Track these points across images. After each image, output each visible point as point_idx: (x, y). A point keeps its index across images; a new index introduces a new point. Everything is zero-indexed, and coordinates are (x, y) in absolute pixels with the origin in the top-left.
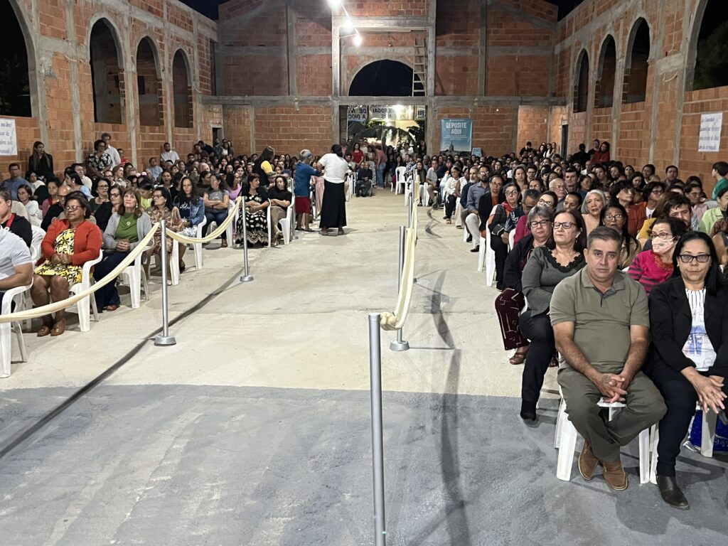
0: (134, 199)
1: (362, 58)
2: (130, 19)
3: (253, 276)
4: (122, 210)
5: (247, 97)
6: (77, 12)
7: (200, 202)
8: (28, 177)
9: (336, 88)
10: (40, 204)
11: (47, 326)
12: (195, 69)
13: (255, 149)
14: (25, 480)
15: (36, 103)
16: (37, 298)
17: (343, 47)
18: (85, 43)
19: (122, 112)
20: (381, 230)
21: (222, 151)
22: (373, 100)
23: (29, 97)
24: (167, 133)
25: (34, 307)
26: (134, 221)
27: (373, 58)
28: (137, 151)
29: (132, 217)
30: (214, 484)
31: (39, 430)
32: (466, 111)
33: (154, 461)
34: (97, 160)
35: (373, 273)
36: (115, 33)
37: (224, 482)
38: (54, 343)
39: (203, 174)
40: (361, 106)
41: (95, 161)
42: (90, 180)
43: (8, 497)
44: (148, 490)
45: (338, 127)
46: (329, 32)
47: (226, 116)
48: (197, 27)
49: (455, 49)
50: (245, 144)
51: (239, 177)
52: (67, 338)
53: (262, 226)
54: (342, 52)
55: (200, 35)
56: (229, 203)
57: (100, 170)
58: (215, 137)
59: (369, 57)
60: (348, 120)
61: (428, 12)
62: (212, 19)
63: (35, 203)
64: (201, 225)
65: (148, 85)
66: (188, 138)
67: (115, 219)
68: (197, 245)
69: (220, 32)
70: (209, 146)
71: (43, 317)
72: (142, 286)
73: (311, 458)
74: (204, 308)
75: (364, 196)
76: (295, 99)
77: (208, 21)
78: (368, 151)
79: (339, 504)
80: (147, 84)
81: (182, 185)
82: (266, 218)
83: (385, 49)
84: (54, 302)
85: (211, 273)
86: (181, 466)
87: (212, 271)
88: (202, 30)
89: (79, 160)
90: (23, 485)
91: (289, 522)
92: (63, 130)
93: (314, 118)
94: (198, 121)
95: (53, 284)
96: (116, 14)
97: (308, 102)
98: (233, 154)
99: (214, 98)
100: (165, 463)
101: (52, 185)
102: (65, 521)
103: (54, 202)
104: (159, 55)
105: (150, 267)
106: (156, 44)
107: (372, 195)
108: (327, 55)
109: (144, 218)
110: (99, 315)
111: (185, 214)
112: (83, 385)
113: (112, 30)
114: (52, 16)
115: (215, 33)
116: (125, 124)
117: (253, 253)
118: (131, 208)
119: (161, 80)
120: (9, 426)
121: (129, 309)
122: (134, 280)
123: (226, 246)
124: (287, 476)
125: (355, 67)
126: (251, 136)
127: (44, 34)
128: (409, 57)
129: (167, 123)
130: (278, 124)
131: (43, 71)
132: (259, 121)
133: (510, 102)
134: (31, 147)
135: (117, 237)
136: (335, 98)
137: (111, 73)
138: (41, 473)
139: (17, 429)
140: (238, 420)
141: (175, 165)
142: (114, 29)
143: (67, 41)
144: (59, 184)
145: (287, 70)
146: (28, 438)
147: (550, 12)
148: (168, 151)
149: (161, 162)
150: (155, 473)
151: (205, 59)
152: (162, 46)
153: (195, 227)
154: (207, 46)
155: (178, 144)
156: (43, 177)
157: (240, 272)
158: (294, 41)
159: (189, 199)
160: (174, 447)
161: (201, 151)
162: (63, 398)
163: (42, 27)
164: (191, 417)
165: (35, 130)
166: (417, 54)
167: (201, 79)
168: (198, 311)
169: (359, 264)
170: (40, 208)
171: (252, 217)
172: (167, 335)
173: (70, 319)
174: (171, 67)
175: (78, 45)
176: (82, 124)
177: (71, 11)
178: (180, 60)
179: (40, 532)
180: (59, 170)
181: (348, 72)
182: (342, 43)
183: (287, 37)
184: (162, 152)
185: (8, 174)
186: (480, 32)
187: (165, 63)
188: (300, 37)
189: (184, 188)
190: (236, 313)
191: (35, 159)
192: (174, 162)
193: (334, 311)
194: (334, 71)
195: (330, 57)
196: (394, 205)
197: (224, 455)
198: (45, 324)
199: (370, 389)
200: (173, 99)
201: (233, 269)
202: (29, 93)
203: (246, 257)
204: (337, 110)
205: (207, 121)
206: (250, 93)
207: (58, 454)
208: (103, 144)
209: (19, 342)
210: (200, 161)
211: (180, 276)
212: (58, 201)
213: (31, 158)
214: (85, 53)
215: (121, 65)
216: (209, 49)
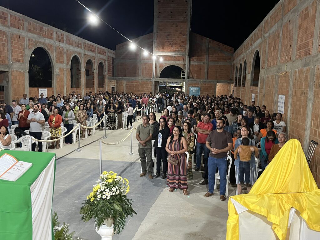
1: (165, 64)
2: (84, 54)
5: (123, 78)
9: (153, 75)
12: (106, 68)
15: (53, 83)
18: (69, 64)
19: (80, 84)
23: (51, 81)
24: (95, 90)
27: (169, 65)
32: (198, 84)
40: (164, 81)
45: (154, 88)
47: (117, 83)
48: (108, 54)
49: (197, 62)
55: (109, 56)
58: (113, 90)
59: (167, 64)
60: (159, 85)
61: (186, 51)
62: (113, 50)
65: (90, 72)
69: (116, 54)
76: (140, 79)
83: (173, 62)
85: (97, 136)
92: (61, 91)
93: (145, 85)
94: (106, 85)
96: (79, 54)
97: (144, 80)
99: (112, 77)
100: (73, 168)
104: (94, 64)
106: (92, 61)
114: (60, 57)
115: (114, 55)
116: (81, 88)
119: (94, 73)
125: (162, 67)
127: (57, 63)
128: (181, 64)
129: (95, 86)
130: (133, 87)
131: (56, 74)
132: (127, 86)
133: (214, 82)
136: (153, 79)
142: (79, 58)
143: (64, 64)
145: (138, 68)
147: (231, 50)
150: (71, 170)
151: (110, 64)
152: (95, 62)
154: (111, 60)
158: (141, 58)
163: (57, 61)
164: (80, 163)
165: (52, 92)
166: (184, 64)
167: (108, 71)
168: (89, 145)
172: (79, 149)
174: (98, 68)
175: (67, 64)
176: (67, 89)
177: (66, 55)
178: (101, 65)
181: (160, 69)
183: (139, 57)
186: (206, 56)
187: (95, 67)
194: (153, 69)
200: (97, 78)
204: (154, 83)
205: (109, 85)
206: (125, 76)
214: (69, 67)
215: (81, 69)
216: (112, 61)
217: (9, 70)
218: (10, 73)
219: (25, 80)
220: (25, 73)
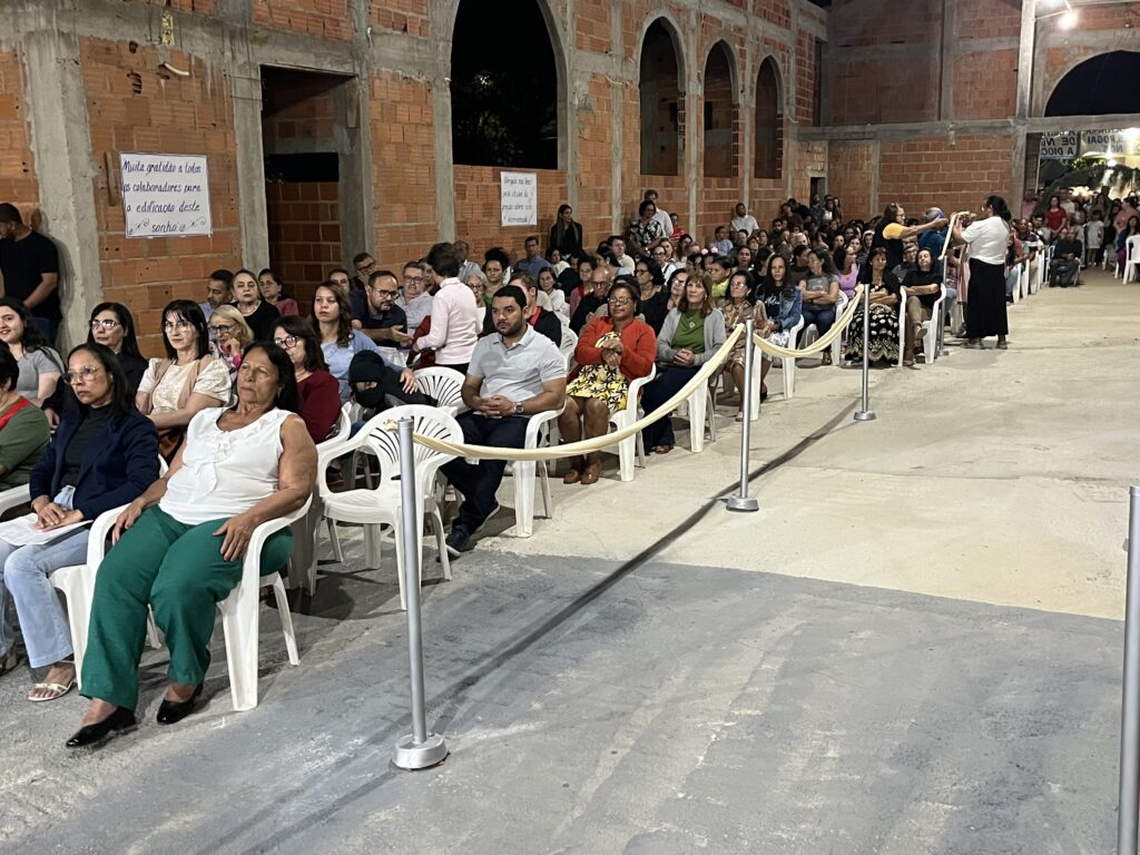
0: (701, 290)
1: (1076, 51)
2: (700, 16)
3: (876, 412)
4: (684, 307)
5: (869, 127)
6: (626, 12)
7: (796, 294)
8: (548, 256)
9: (1022, 104)
10: (567, 294)
11: (576, 469)
12: (790, 89)
13: (877, 208)
14: (557, 686)
15: (565, 150)
16: (567, 430)
17: (1040, 35)
18: (634, 56)
19: (679, 158)
20: (1098, 344)
21: (823, 213)
22: (1091, 122)
23: (556, 141)
24: (743, 188)
25: (561, 443)
26: (700, 320)
27: (1096, 50)
28: (697, 217)
29: (697, 315)
30: (828, 733)
31: (573, 616)
33: (735, 683)
34: (642, 231)
35: (1086, 417)
36: (677, 39)
37: (843, 732)
38: (585, 495)
39: (799, 250)
40: (1066, 133)
41: (639, 232)
42: (631, 260)
43: (536, 706)
44: (727, 727)
45: (1023, 171)
46: (1016, 10)
47: (834, 158)
48: (798, 21)
50: (860, 202)
51: (855, 253)
52: (604, 489)
53: (890, 333)
54: (1038, 43)
55: (801, 32)
56: (837, 294)
57: (644, 245)
58: (814, 191)
59: (1086, 48)
60: (1040, 157)
62: (821, 6)
63: (561, 293)
64: (795, 330)
65: (716, 115)
66: (773, 194)
67: (674, 318)
68: (787, 359)
69: (833, 27)
70: (805, 207)
71: (572, 458)
72: (707, 419)
73: (988, 714)
74: (799, 458)
75: (1064, 285)
76: (949, 127)
77: (816, 9)
78: (1076, 209)
79: (1041, 799)
80: (718, 113)
81: (770, 267)
82: (897, 321)
83: (1119, 33)
84: (587, 438)
85: (808, 405)
86: (775, 697)
87: (808, 401)
88: (806, 24)
89: (616, 232)
90: (555, 692)
91: (954, 813)
92: (598, 188)
93: (980, 156)
94: (790, 168)
95: (588, 410)
96: (679, 10)
97: (972, 130)
98: (840, 218)
99: (816, 130)
100: (750, 689)
101: (585, 266)
102: (614, 753)
103: (586, 292)
104: (738, 67)
105: (718, 391)
106: (734, 52)
107: (1078, 284)
108: (1012, 50)
109: (717, 317)
110: (645, 458)
111: (772, 311)
112: (629, 558)
113: (672, 35)
114: (593, 21)
115: (825, 29)
116: (683, 176)
117: (876, 375)
118: (697, 304)
119: (738, 106)
120: (534, 605)
121: (688, 452)
122: (697, 409)
123: (829, 364)
124: (948, 738)
125: (1060, 67)
126: (873, 188)
127: (580, 48)
129: (743, 172)
130: (917, 168)
131: (577, 102)
132: (887, 165)
134: (554, 212)
135: (675, 345)
136: (1021, 121)
137: (664, 100)
138: (578, 678)
139: (544, 611)
140: (861, 639)
141: (752, 237)
142: (676, 32)
143: (611, 55)
144: (594, 266)
145: (938, 81)
146: (558, 627)
148: (742, 215)
149: (730, 232)
150: (737, 702)
151: (807, 70)
152: (742, 54)
153: (786, 333)
154: (810, 49)
155: (757, 204)
156: (568, 256)
157: (854, 405)
158: (954, 31)
159: (780, 289)
160: (764, 667)
161: (791, 214)
162: (603, 575)
163: (579, 39)
164: (786, 623)
165: (561, 188)
167: (799, 102)
168: (790, 462)
169: (1061, 401)
170: (567, 301)
171: (875, 317)
172: (746, 496)
173: (607, 462)
174: (755, 86)
175: (625, 59)
176: (623, 178)
177: (619, 11)
178: (768, 72)
179: (581, 763)
180: (590, 246)
181: (1047, 76)
182: (1039, 29)
183: (943, 25)
184: (733, 217)
185: (524, 251)
187: (745, 79)
188: (964, 23)
189: (773, 271)
190: (850, 470)
191: (559, 229)
192: (750, 232)
193: (1018, 477)
194: (1021, 76)
195: (1016, 53)
196: (1119, 301)
197: (843, 690)
198: (574, 467)
199: (1124, 619)
200: (754, 135)
201: (844, 398)
202: (556, 134)
203: (865, 381)
204: (1022, 142)
205: (804, 166)
206: (876, 120)
207: (599, 654)
208: (651, 207)
209: (544, 489)
210: (791, 231)
211: (760, 408)
212: (592, 290)
213: (555, 228)
214: (633, 72)
215: (683, 85)
216: (813, 53)
217: (358, 70)
218: (362, 88)
219: (435, 124)
220: (434, 90)
